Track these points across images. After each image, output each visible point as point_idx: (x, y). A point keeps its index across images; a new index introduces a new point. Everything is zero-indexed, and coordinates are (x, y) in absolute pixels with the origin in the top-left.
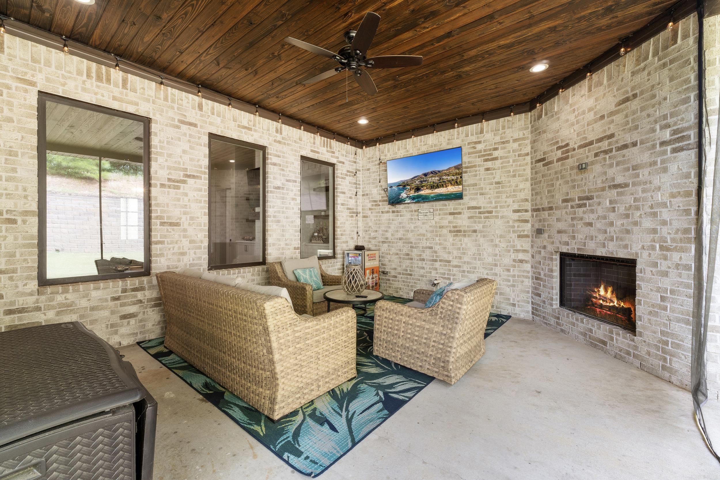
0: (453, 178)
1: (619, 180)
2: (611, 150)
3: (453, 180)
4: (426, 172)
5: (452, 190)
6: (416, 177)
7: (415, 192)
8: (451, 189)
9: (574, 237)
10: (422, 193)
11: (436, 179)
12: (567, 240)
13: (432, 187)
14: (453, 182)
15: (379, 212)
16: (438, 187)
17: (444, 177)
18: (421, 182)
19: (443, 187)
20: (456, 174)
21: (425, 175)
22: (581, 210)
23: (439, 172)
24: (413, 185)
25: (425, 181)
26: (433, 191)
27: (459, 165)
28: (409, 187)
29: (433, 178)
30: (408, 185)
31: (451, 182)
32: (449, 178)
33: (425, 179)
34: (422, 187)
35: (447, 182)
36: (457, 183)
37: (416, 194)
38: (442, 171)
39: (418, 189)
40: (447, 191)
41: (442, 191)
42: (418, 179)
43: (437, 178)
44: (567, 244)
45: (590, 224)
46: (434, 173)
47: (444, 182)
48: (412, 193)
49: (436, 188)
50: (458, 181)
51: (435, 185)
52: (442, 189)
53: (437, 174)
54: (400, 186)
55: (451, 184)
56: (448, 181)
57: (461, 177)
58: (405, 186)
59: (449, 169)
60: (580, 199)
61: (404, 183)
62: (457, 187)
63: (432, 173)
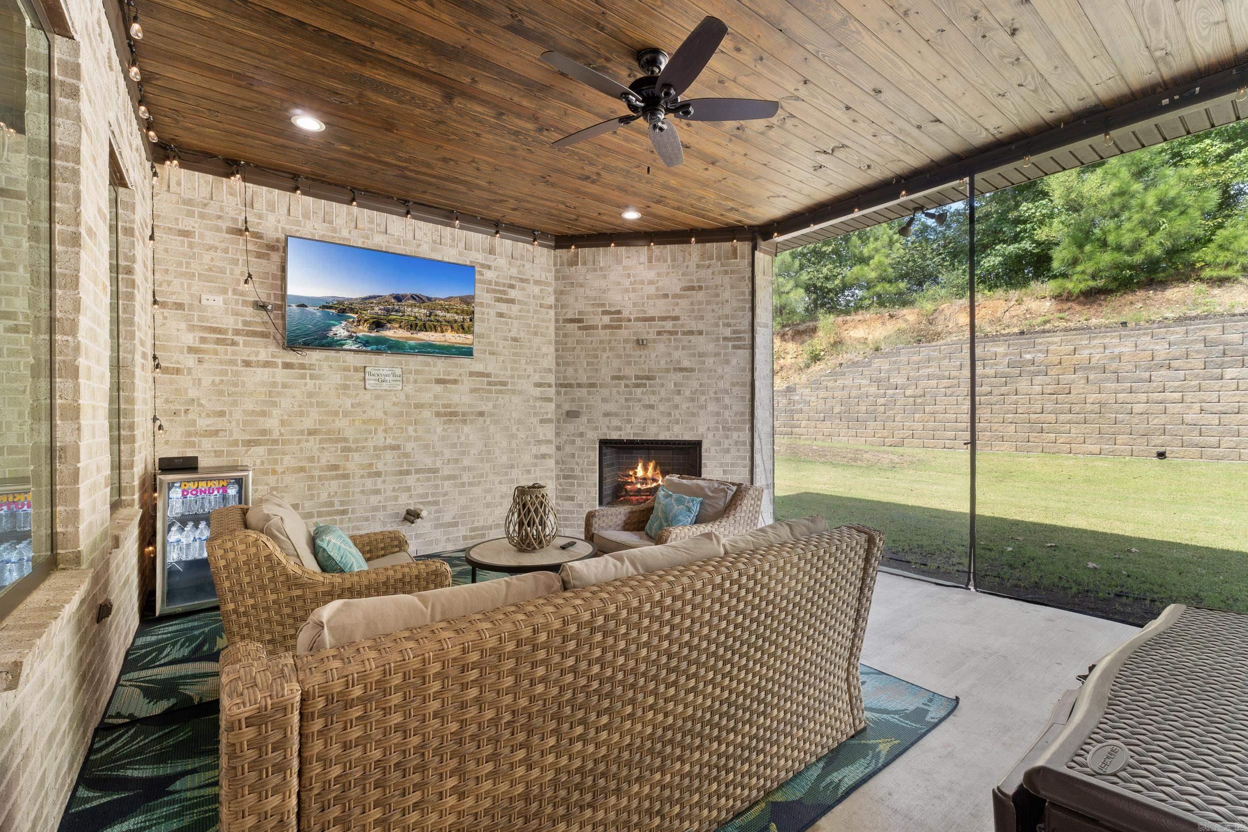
0: (456, 317)
1: (686, 364)
2: (676, 333)
3: (456, 321)
4: (401, 292)
5: (453, 340)
6: (375, 297)
7: (371, 329)
8: (451, 337)
9: (629, 421)
10: (389, 333)
11: (421, 312)
12: (619, 424)
13: (413, 327)
14: (455, 325)
15: (233, 362)
16: (424, 328)
17: (439, 313)
18: (388, 310)
19: (436, 331)
20: (463, 311)
21: (398, 298)
22: (639, 391)
23: (429, 299)
24: (367, 314)
25: (396, 311)
26: (415, 336)
27: (468, 297)
28: (355, 316)
29: (416, 310)
30: (352, 310)
31: (451, 324)
32: (449, 316)
33: (397, 307)
34: (389, 321)
35: (444, 323)
36: (464, 329)
37: (373, 334)
38: (436, 299)
39: (378, 324)
40: (443, 339)
41: (432, 338)
42: (379, 303)
43: (423, 311)
44: (619, 429)
45: (651, 407)
46: (419, 299)
47: (438, 321)
48: (363, 331)
49: (421, 330)
50: (466, 325)
51: (420, 323)
52: (432, 333)
53: (424, 302)
54: (331, 308)
55: (452, 328)
56: (446, 321)
57: (471, 320)
58: (343, 311)
59: (449, 299)
60: (637, 377)
61: (341, 302)
62: (463, 335)
63: (413, 297)
